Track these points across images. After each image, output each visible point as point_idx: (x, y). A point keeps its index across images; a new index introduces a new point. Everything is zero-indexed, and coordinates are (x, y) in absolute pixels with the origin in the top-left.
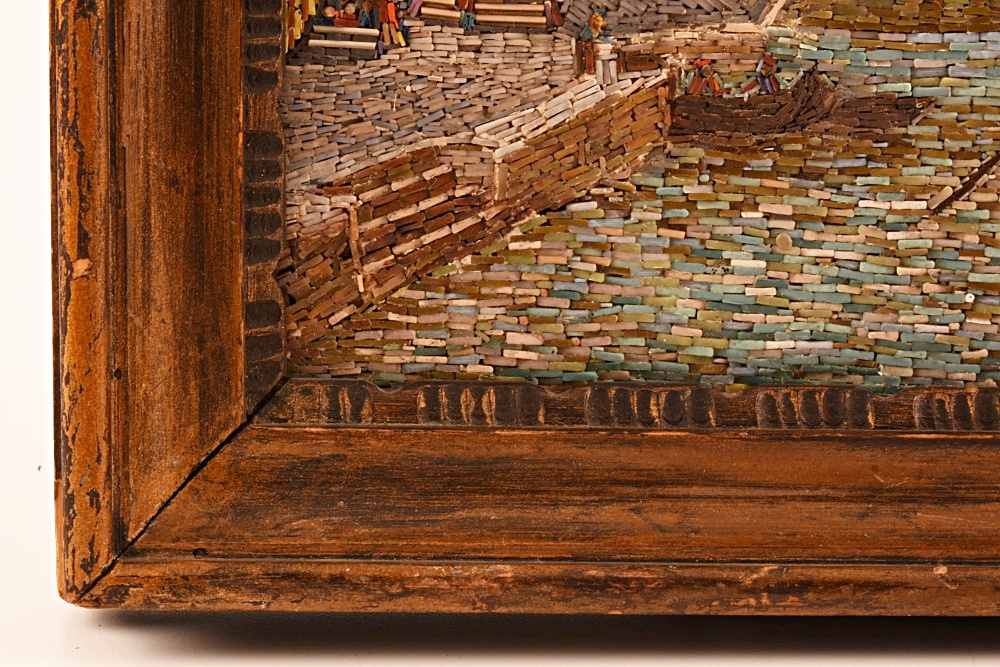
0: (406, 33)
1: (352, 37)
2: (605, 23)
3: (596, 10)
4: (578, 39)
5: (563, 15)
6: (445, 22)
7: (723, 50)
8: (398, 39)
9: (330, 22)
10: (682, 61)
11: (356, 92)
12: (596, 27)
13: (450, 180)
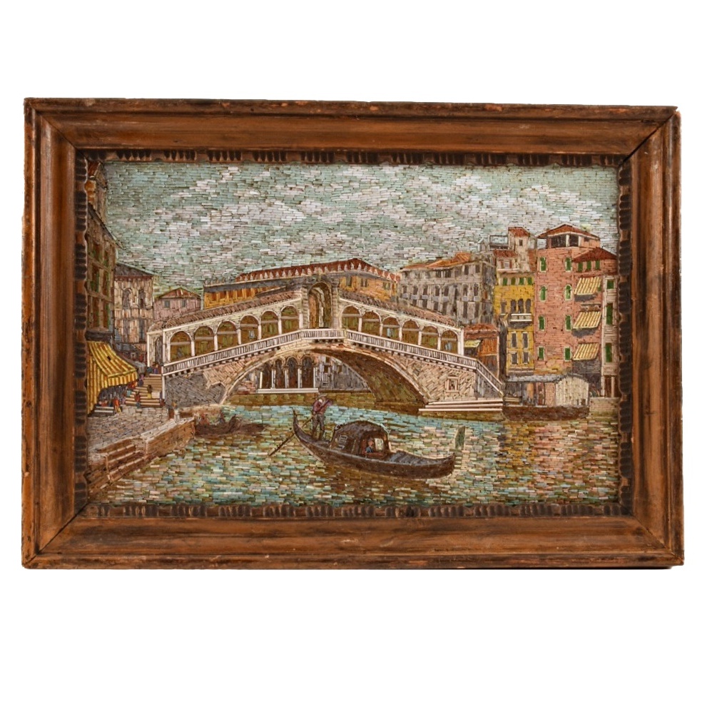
0: (121, 408)
1: (106, 410)
2: (176, 405)
3: (174, 401)
4: (169, 409)
7: (209, 411)
8: (119, 410)
9: (100, 405)
10: (198, 415)
11: (107, 424)
12: (174, 406)
13: (134, 448)
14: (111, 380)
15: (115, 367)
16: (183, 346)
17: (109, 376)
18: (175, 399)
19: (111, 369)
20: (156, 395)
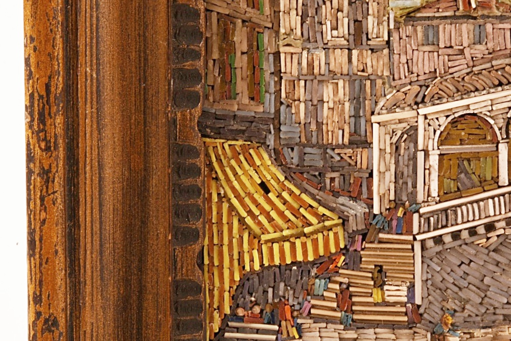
0: (299, 328)
1: (258, 331)
2: (454, 321)
3: (446, 311)
4: (433, 333)
5: (421, 315)
6: (328, 320)
8: (293, 333)
9: (241, 319)
12: (446, 324)
14: (271, 250)
15: (281, 214)
16: (477, 156)
17: (264, 238)
18: (451, 305)
19: (271, 219)
20: (396, 292)
